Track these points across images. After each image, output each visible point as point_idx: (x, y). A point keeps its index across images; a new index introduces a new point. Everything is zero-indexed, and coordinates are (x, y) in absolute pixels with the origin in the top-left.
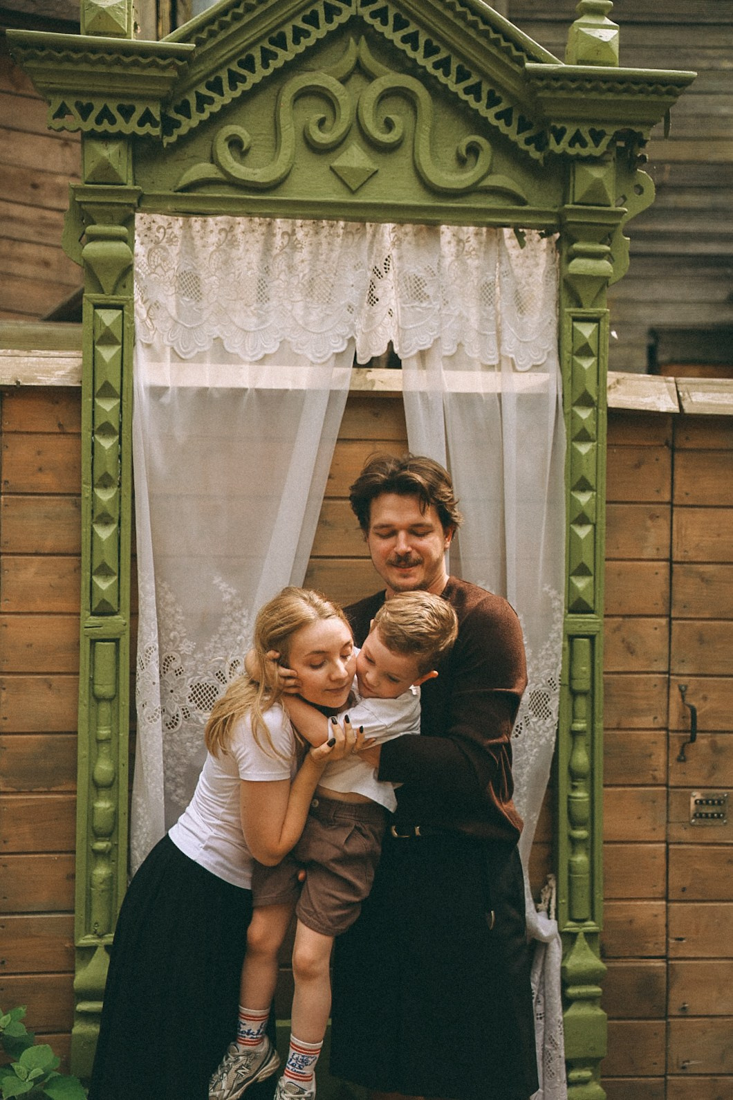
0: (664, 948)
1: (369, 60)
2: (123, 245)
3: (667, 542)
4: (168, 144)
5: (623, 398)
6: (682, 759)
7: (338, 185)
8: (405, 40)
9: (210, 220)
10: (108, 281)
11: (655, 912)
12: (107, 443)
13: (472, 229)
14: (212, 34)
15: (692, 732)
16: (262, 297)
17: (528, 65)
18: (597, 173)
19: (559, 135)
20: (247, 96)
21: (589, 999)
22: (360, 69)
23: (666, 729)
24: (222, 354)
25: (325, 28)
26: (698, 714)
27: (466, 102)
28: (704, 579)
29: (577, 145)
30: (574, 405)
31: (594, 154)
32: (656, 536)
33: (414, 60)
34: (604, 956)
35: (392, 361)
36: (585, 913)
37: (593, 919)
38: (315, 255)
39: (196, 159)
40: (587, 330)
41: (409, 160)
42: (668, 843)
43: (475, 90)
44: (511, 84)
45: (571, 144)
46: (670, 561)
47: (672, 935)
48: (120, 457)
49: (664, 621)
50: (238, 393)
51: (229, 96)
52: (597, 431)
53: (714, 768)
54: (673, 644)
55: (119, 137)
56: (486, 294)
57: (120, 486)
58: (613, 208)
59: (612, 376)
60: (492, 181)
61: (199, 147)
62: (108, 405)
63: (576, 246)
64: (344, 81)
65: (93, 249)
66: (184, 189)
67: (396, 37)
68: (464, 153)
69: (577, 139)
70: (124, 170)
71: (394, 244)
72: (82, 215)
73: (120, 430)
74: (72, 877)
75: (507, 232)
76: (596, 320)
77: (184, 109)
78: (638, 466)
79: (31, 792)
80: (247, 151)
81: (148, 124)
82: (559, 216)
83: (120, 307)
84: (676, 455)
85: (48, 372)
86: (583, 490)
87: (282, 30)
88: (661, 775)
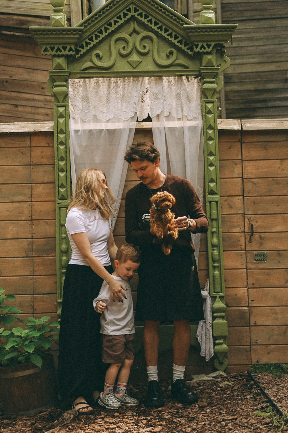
0: (247, 303)
1: (138, 28)
2: (65, 88)
3: (241, 172)
4: (78, 57)
5: (223, 126)
6: (250, 242)
7: (132, 68)
8: (148, 21)
9: (91, 80)
10: (61, 99)
11: (244, 292)
12: (62, 147)
13: (173, 77)
14: (89, 24)
15: (252, 233)
16: (108, 101)
17: (184, 26)
18: (209, 57)
19: (197, 46)
20: (101, 42)
21: (222, 317)
22: (135, 31)
23: (244, 232)
24: (96, 119)
25: (123, 20)
26: (254, 227)
27: (168, 38)
28: (254, 184)
29: (203, 49)
30: (207, 129)
31: (208, 51)
32: (237, 170)
33: (151, 27)
34: (226, 304)
35: (149, 119)
36: (219, 290)
37: (222, 292)
38: (124, 88)
39: (86, 61)
40: (210, 106)
41: (152, 58)
42: (247, 269)
43: (170, 35)
44: (181, 32)
45: (201, 49)
46: (243, 178)
47: (250, 299)
48: (66, 152)
49: (241, 197)
50: (101, 131)
51: (95, 42)
52: (215, 137)
53: (261, 244)
54: (245, 204)
55: (63, 56)
56: (178, 96)
57: (66, 161)
58: (216, 67)
59: (219, 120)
60: (177, 62)
61: (87, 58)
62: (62, 136)
63: (204, 80)
64: (130, 35)
65: (56, 89)
66: (83, 70)
67: (145, 21)
68: (168, 54)
69: (202, 47)
70: (64, 64)
71: (148, 83)
72: (53, 80)
73: (65, 143)
74: (55, 283)
75: (184, 77)
76: (213, 103)
77: (82, 47)
78: (230, 148)
79: (42, 256)
80: (102, 58)
81: (71, 51)
82: (199, 71)
83: (65, 107)
84: (243, 144)
85: (44, 127)
86: (211, 156)
87: (110, 21)
88: (243, 247)
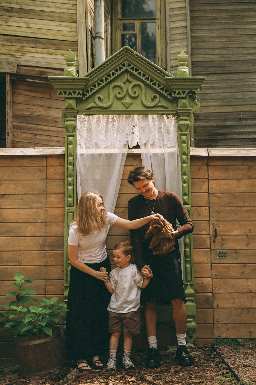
0: (211, 290)
1: (130, 78)
2: (74, 122)
3: (207, 188)
4: (84, 99)
5: (194, 153)
6: (214, 242)
7: (124, 107)
8: (138, 74)
9: (94, 116)
10: (71, 130)
11: (209, 281)
12: (70, 167)
13: (156, 115)
14: (93, 75)
15: (216, 235)
16: (106, 132)
17: (166, 77)
18: (184, 101)
19: (175, 92)
20: (102, 88)
21: (192, 301)
22: (128, 80)
23: (210, 234)
24: (97, 146)
25: (119, 72)
26: (217, 231)
27: (153, 86)
28: (217, 197)
29: (179, 95)
30: (182, 155)
31: (183, 96)
32: (205, 187)
33: (140, 78)
34: (195, 291)
35: (138, 146)
36: (190, 279)
37: (192, 281)
38: (119, 123)
39: (90, 102)
40: (184, 137)
41: (140, 101)
42: (212, 264)
43: (155, 84)
44: (163, 82)
45: (178, 94)
46: (208, 193)
47: (213, 287)
48: (74, 170)
49: (208, 208)
50: (101, 155)
51: (98, 88)
52: (188, 161)
53: (222, 244)
54: (210, 213)
55: (73, 98)
56: (160, 130)
57: (74, 177)
58: (189, 109)
59: (191, 149)
60: (159, 104)
61: (91, 100)
62: (71, 158)
63: (180, 118)
64: (124, 83)
65: (67, 123)
66: (88, 109)
67: (136, 73)
68: (153, 98)
69: (179, 93)
70: (74, 105)
71: (137, 120)
72: (65, 116)
73: (73, 164)
74: (63, 271)
75: (165, 116)
76: (186, 135)
77: (88, 91)
78: (199, 170)
79: (53, 250)
80: (102, 100)
81: (79, 95)
82: (176, 111)
83: (73, 136)
84: (209, 167)
85: (57, 152)
86: (185, 175)
87: (110, 73)
88: (209, 246)
